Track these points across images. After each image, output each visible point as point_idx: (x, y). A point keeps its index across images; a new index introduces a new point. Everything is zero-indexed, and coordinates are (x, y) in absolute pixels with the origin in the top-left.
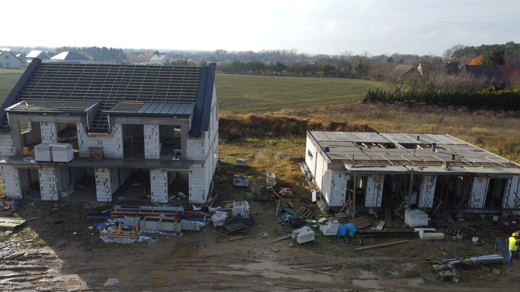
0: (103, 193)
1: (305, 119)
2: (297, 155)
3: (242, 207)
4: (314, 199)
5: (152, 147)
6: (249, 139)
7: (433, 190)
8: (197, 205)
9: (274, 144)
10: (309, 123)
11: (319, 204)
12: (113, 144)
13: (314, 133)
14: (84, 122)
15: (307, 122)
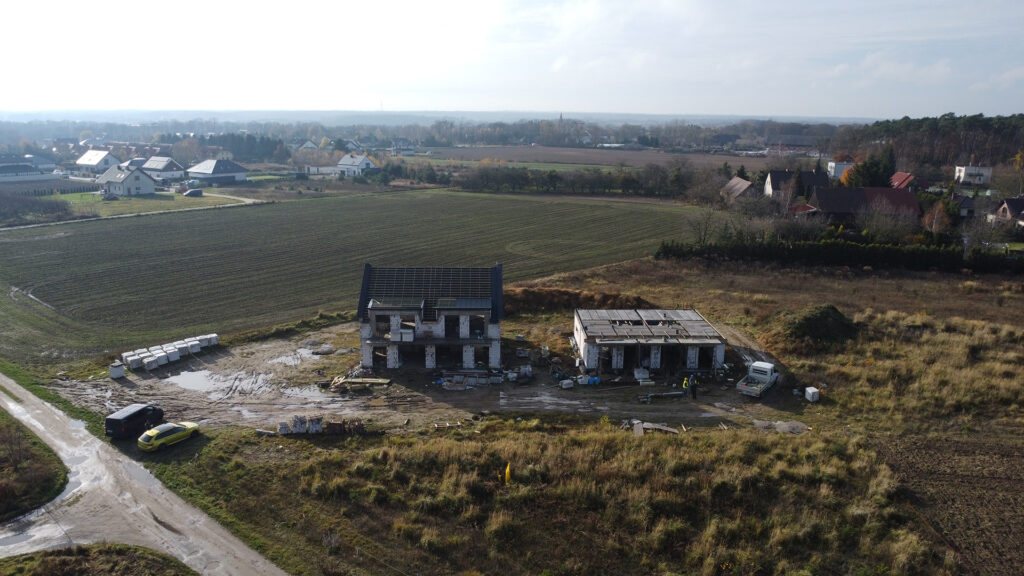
0: (430, 362)
1: (577, 291)
2: (567, 330)
3: (527, 369)
4: (577, 364)
5: (464, 330)
6: (524, 315)
7: (659, 356)
8: (495, 369)
9: (547, 319)
10: (581, 296)
11: (581, 368)
12: (439, 329)
13: (581, 312)
14: (420, 315)
15: (579, 294)
